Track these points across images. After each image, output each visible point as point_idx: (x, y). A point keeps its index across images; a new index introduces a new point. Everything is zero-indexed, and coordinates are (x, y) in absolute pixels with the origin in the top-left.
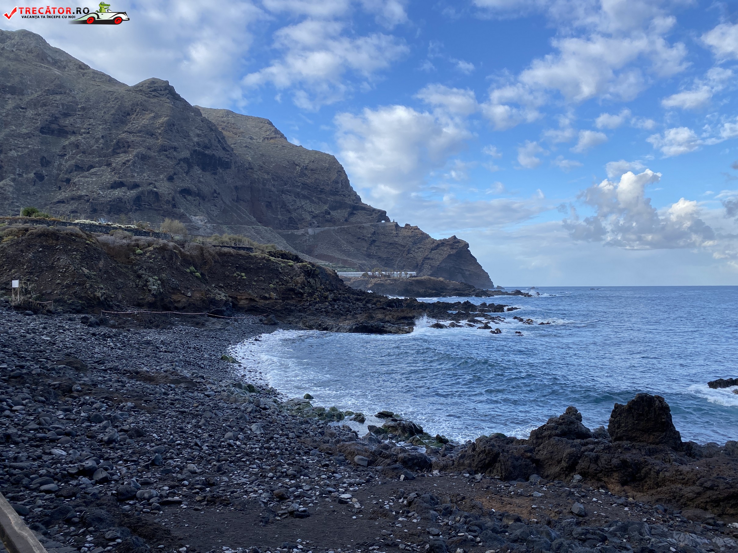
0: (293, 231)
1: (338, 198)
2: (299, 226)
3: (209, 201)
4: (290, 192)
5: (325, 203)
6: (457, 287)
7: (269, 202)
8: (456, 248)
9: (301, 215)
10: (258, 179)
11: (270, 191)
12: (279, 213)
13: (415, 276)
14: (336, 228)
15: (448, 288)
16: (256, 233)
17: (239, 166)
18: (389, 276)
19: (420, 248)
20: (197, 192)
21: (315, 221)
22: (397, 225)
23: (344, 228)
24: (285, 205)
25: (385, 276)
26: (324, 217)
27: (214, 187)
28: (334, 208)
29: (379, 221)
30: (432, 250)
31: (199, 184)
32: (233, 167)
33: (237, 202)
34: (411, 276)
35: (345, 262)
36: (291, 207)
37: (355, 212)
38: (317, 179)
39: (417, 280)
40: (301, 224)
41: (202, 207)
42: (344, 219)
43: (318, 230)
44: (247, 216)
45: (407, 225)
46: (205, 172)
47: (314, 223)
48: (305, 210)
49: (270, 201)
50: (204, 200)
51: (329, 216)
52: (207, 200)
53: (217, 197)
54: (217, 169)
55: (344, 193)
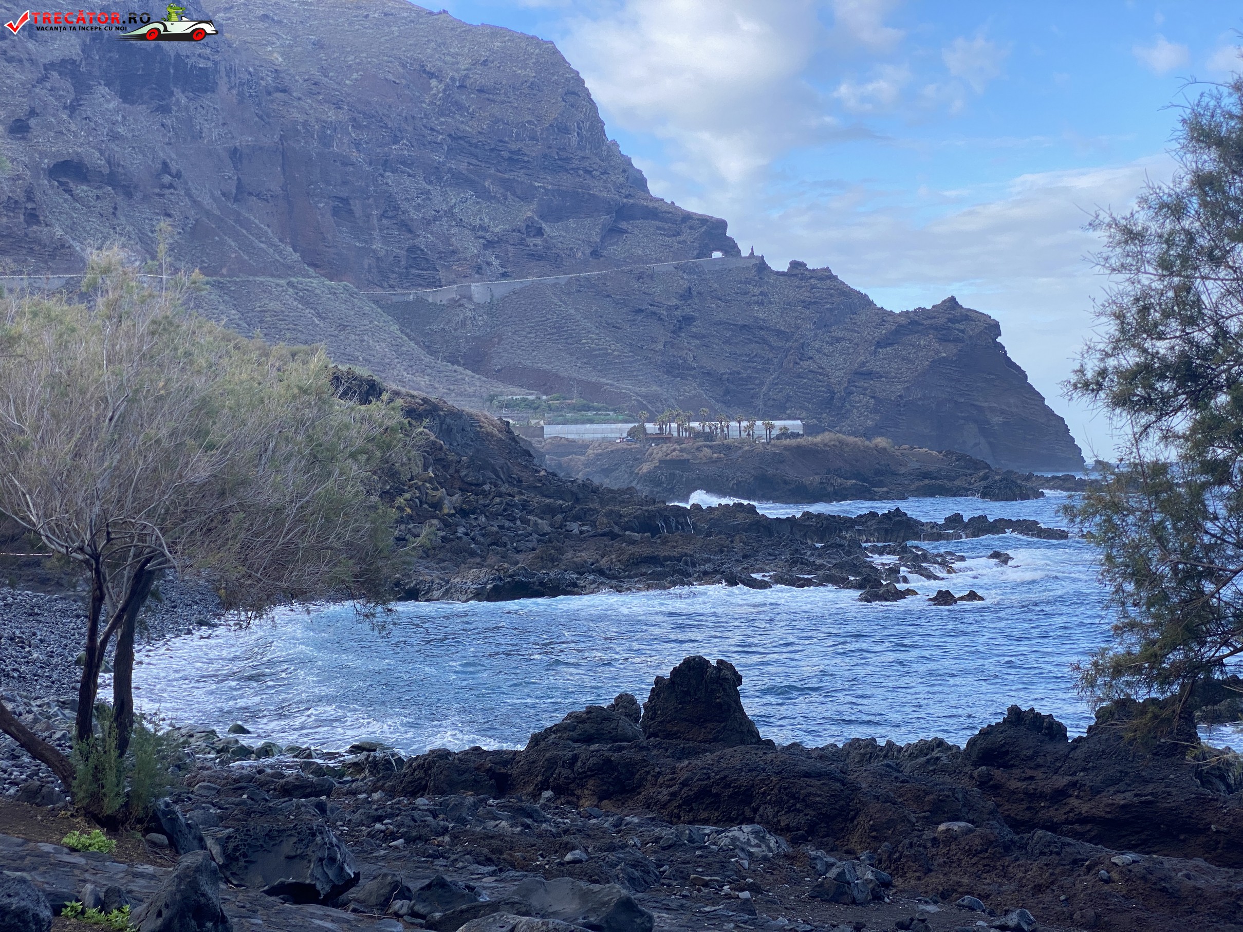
0: (421, 291)
1: (567, 181)
2: (442, 274)
3: (146, 198)
4: (409, 166)
5: (525, 198)
6: (932, 468)
7: (341, 199)
8: (957, 340)
9: (447, 240)
10: (305, 124)
11: (345, 164)
12: (376, 233)
13: (796, 435)
14: (563, 278)
15: (902, 470)
16: (302, 300)
17: (242, 84)
18: (709, 437)
19: (838, 340)
20: (106, 171)
21: (492, 259)
22: (761, 266)
23: (587, 279)
24: (397, 208)
25: (697, 435)
26: (522, 242)
27: (161, 154)
28: (553, 214)
29: (704, 252)
30: (879, 345)
31: (113, 146)
32: (223, 86)
33: (236, 200)
34: (785, 434)
35: (592, 390)
36: (414, 215)
37: (623, 225)
38: (497, 121)
39: (798, 447)
40: (448, 268)
41: (123, 220)
42: (588, 251)
43: (502, 288)
44: (272, 245)
45: (795, 265)
46: (132, 103)
47: (489, 264)
48: (460, 223)
49: (344, 194)
50: (129, 195)
51: (538, 241)
52: (138, 196)
53: (171, 186)
54: (172, 94)
55: (586, 164)
